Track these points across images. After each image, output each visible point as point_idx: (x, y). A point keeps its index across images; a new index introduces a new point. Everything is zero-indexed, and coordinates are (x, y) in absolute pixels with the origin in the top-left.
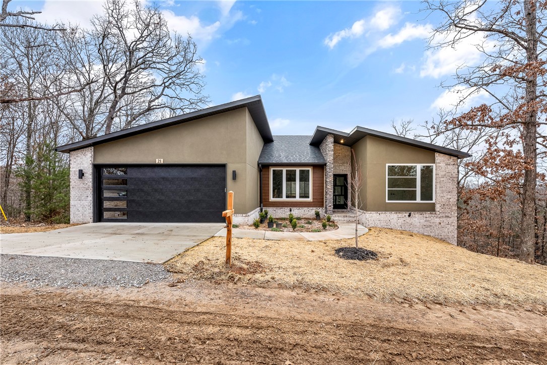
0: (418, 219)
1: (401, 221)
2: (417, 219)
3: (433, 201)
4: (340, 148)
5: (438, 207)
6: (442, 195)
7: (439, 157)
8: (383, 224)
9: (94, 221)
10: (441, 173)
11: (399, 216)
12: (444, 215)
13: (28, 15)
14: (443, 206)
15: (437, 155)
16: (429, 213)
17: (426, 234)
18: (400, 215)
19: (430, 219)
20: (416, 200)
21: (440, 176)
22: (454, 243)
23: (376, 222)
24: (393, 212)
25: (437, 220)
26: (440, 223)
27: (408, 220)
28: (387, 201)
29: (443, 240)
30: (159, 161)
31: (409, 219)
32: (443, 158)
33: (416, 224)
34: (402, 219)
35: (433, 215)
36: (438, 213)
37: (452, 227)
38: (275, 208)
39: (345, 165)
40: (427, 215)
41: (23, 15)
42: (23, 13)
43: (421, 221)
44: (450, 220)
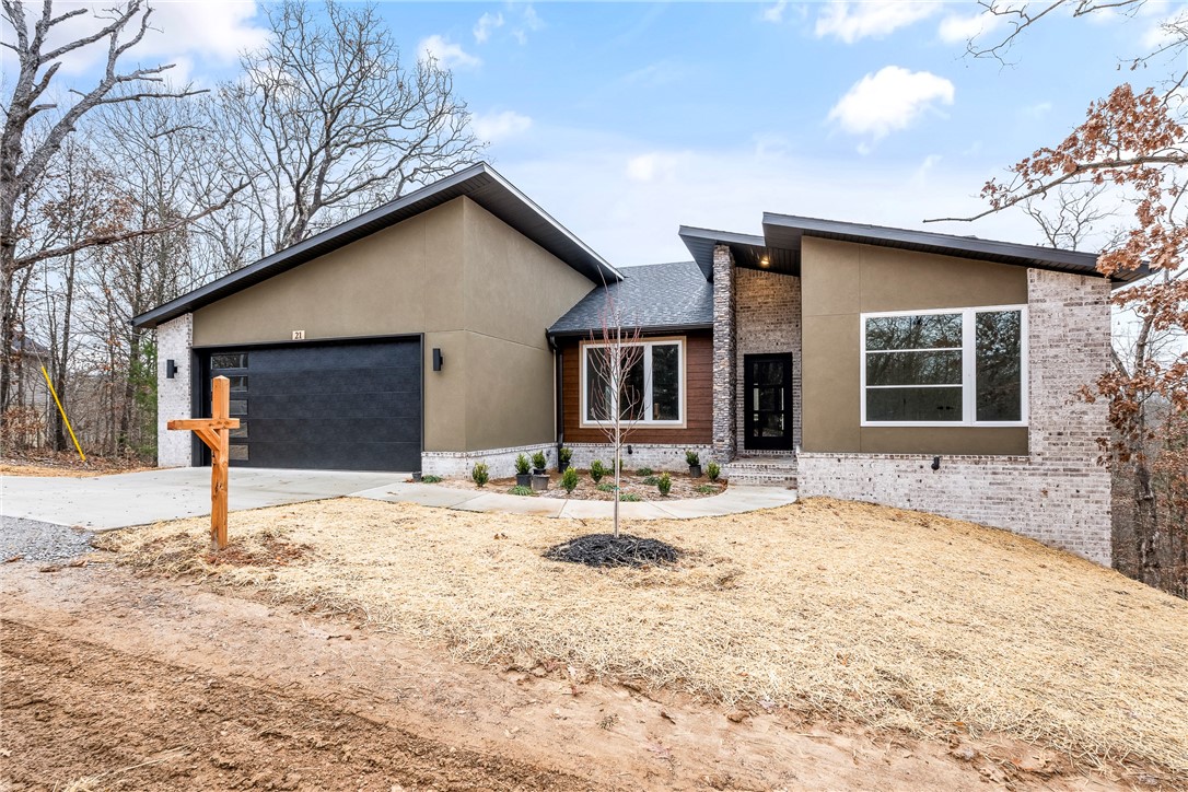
0: (964, 479)
1: (908, 481)
2: (961, 477)
3: (1023, 422)
4: (769, 283)
5: (1037, 442)
6: (1053, 402)
7: (1038, 282)
8: (852, 490)
9: (194, 464)
10: (1048, 334)
11: (903, 467)
12: (1060, 466)
13: (152, 76)
14: (1055, 436)
15: (1032, 274)
16: (1006, 458)
17: (993, 523)
18: (904, 464)
19: (1008, 479)
20: (961, 419)
21: (1044, 340)
22: (1099, 559)
23: (828, 482)
24: (883, 456)
25: (1037, 483)
26: (1045, 492)
27: (931, 478)
28: (864, 423)
29: (1056, 545)
30: (299, 335)
31: (936, 476)
32: (1053, 285)
33: (958, 492)
34: (909, 475)
35: (1021, 467)
36: (1039, 459)
37: (1093, 507)
38: (591, 446)
39: (784, 327)
40: (999, 467)
41: (143, 76)
42: (143, 73)
43: (977, 483)
44: (1084, 484)
